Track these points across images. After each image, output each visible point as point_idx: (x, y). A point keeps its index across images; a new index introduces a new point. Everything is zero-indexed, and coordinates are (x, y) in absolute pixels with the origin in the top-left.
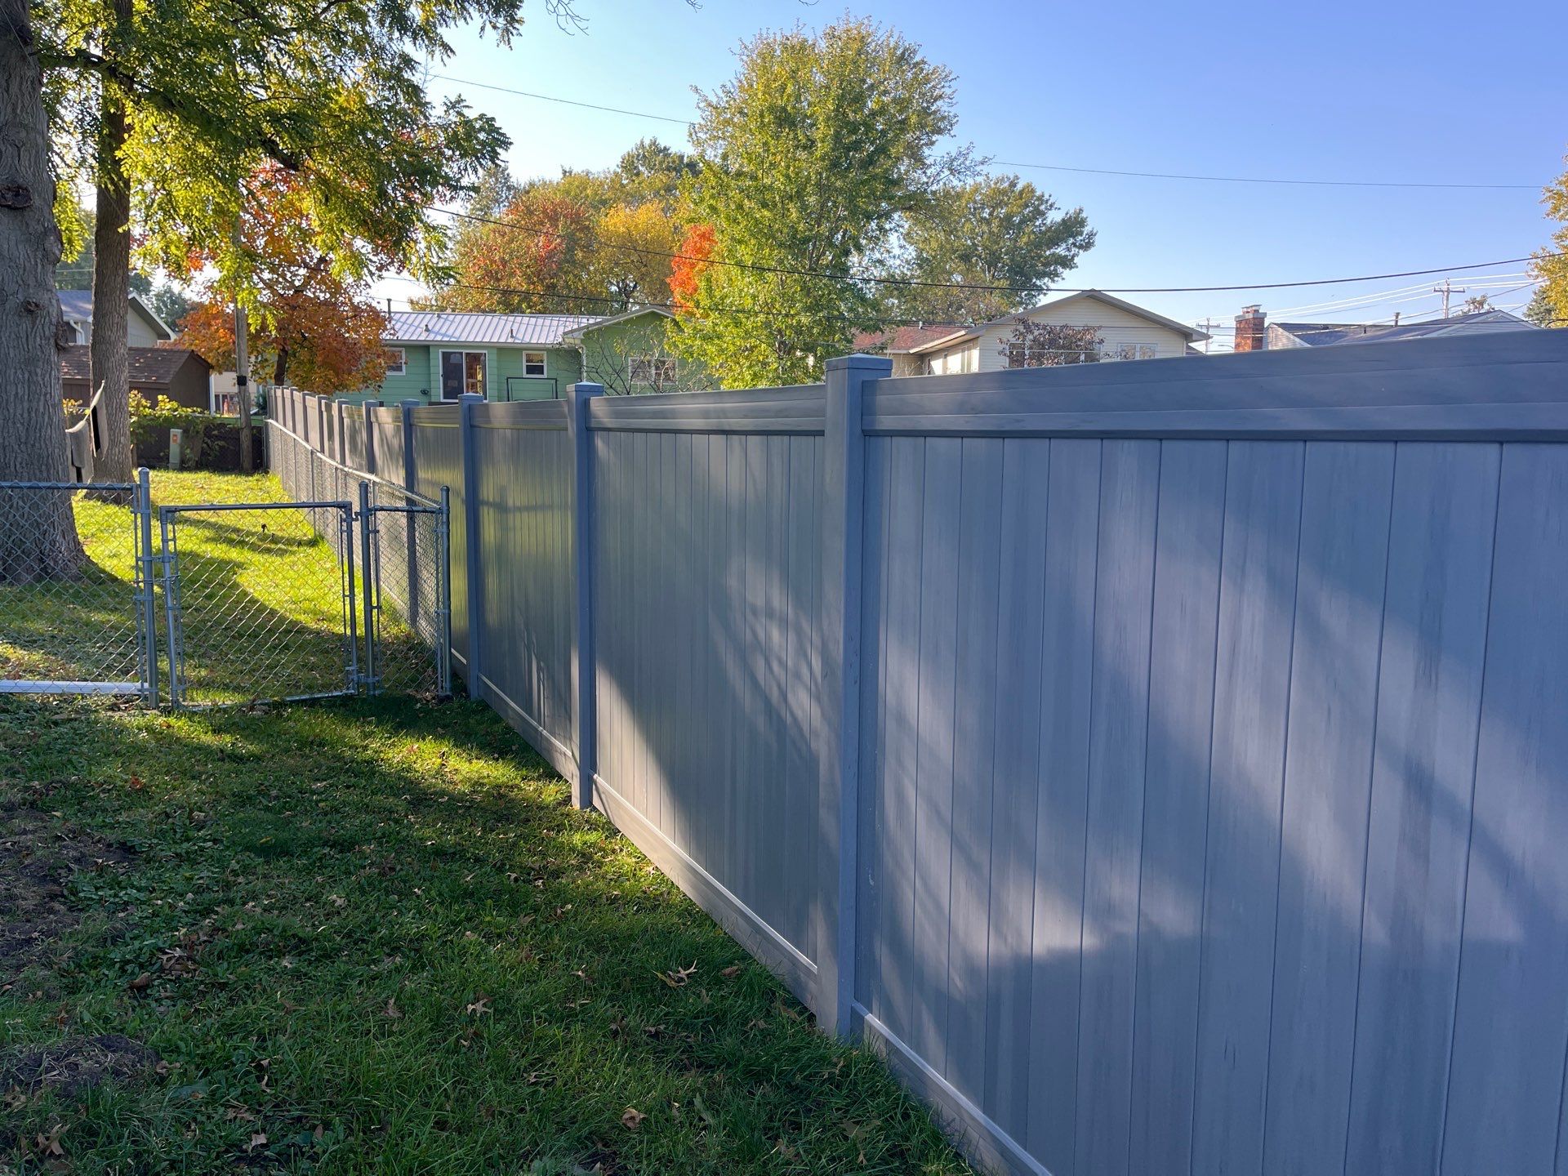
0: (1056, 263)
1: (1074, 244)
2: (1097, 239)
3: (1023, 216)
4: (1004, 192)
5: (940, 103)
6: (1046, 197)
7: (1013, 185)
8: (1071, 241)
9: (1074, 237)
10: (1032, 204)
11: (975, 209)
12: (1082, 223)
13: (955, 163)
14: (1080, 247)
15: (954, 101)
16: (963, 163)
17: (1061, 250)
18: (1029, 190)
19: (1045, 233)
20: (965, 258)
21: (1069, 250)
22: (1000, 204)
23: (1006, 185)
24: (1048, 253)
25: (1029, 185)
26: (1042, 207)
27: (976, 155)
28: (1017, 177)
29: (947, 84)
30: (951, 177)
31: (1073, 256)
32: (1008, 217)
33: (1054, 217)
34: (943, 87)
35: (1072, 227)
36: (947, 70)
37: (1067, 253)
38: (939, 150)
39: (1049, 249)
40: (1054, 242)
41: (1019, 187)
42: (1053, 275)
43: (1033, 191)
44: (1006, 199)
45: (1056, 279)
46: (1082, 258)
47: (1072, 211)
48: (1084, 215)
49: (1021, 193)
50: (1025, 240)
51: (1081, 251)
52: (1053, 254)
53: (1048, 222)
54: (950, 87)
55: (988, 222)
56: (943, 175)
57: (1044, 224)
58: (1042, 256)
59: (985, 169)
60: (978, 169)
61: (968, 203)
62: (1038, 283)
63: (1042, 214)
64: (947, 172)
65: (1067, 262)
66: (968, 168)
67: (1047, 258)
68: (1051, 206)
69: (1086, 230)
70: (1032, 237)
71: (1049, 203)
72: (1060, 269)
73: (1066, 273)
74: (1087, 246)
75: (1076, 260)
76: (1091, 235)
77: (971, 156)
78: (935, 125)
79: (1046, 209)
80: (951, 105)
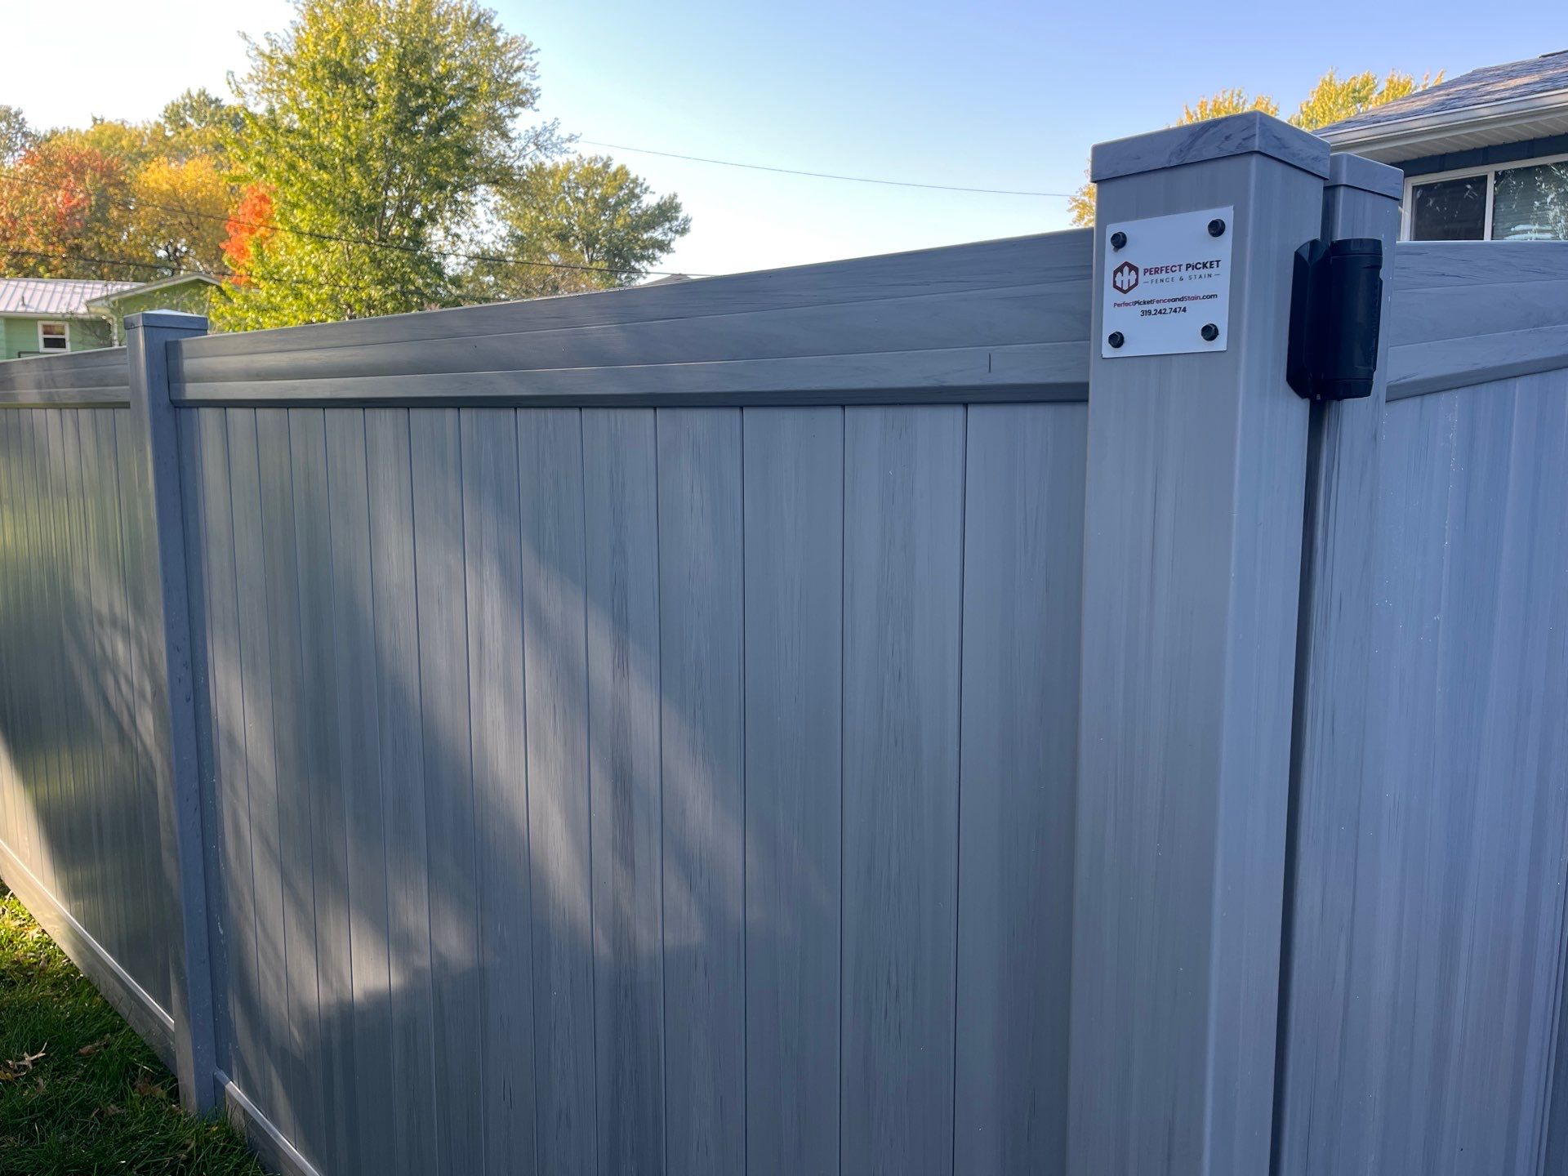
0: (653, 247)
1: (670, 229)
2: (692, 225)
3: (619, 197)
4: (598, 173)
5: (521, 75)
6: (641, 180)
7: (606, 166)
8: (667, 225)
9: (670, 222)
10: (625, 186)
11: (569, 188)
12: (676, 208)
13: (541, 139)
14: (677, 232)
15: (537, 74)
16: (549, 139)
17: (657, 234)
18: (623, 172)
19: (640, 217)
20: (563, 237)
21: (666, 234)
22: (595, 184)
23: (600, 165)
24: (645, 236)
25: (623, 167)
26: (637, 191)
27: (563, 132)
28: (609, 159)
29: (528, 56)
30: (538, 153)
31: (670, 241)
32: (604, 198)
33: (649, 201)
34: (524, 58)
35: (666, 212)
36: (527, 41)
37: (664, 238)
38: (522, 123)
39: (646, 232)
40: (650, 225)
41: (613, 168)
42: (651, 259)
43: (627, 174)
44: (600, 179)
45: (654, 263)
46: (678, 243)
47: (666, 197)
48: (678, 200)
49: (615, 175)
50: (621, 222)
51: (677, 236)
52: (651, 238)
53: (643, 205)
54: (531, 59)
55: (584, 203)
56: (528, 150)
57: (640, 208)
58: (639, 240)
59: (572, 146)
60: (565, 146)
61: (561, 181)
62: (637, 266)
63: (638, 197)
64: (532, 147)
65: (663, 246)
66: (555, 145)
67: (644, 241)
68: (646, 189)
69: (681, 215)
70: (628, 219)
71: (644, 187)
72: (658, 253)
73: (663, 257)
74: (683, 231)
75: (673, 245)
76: (687, 221)
77: (557, 133)
78: (521, 98)
79: (641, 192)
80: (534, 78)
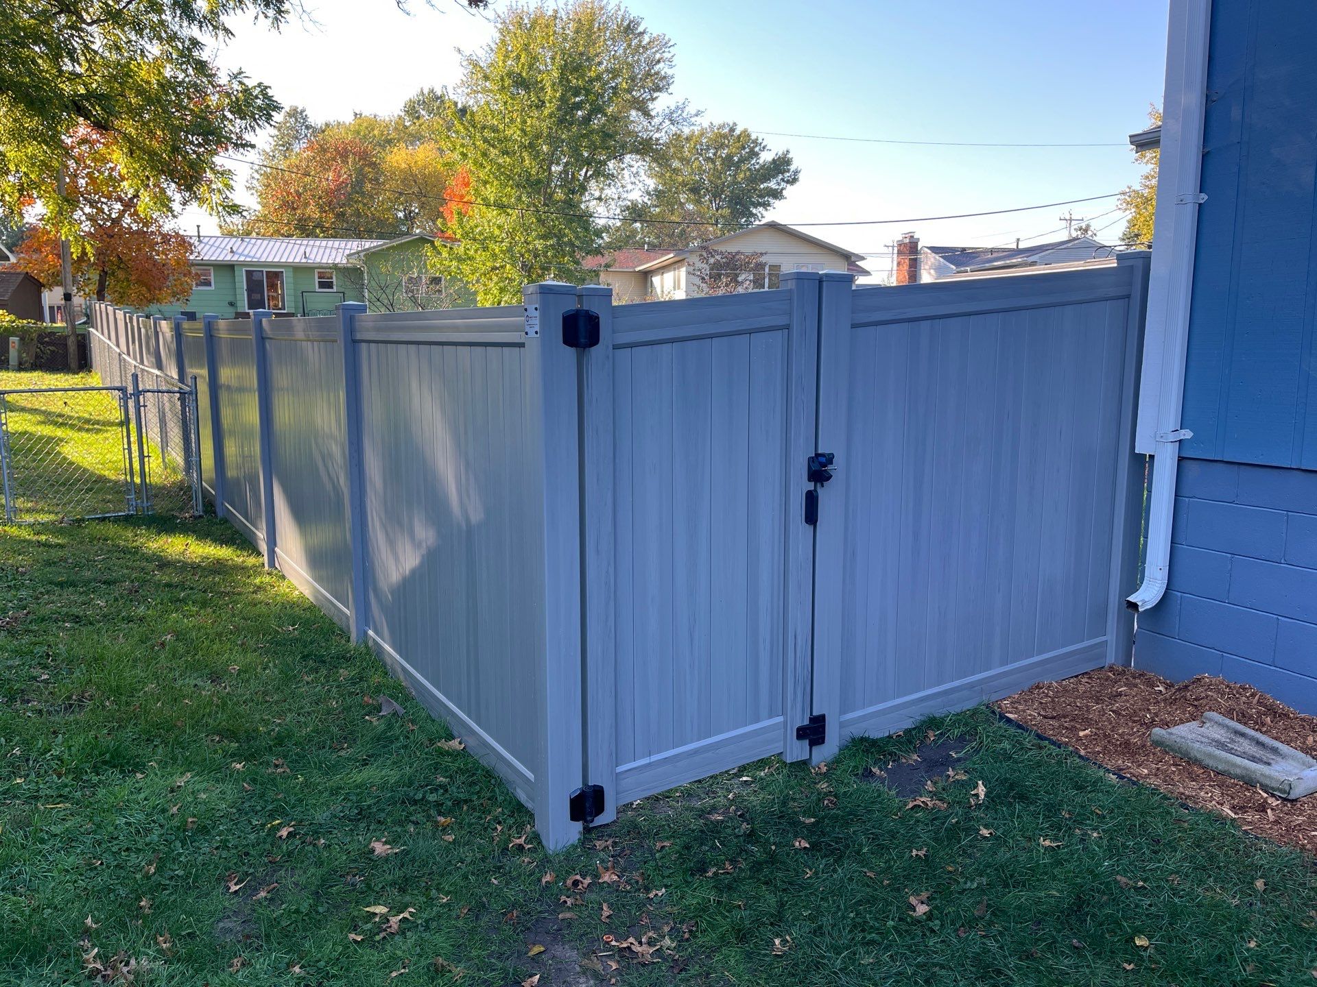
0: (769, 196)
1: (783, 180)
2: (801, 176)
3: (741, 156)
4: (725, 136)
5: (661, 65)
6: (760, 141)
7: (732, 130)
8: (780, 177)
9: (782, 174)
10: (747, 145)
11: (702, 150)
12: (788, 162)
13: (675, 115)
14: (788, 182)
15: (673, 64)
16: (681, 115)
17: (772, 184)
18: (746, 134)
19: (758, 170)
20: (695, 190)
21: (779, 184)
22: (722, 146)
23: (726, 130)
24: (762, 186)
25: (745, 131)
26: (757, 149)
27: (691, 109)
28: (735, 124)
29: (667, 50)
30: (672, 126)
31: (782, 189)
32: (730, 157)
33: (766, 157)
34: (664, 52)
35: (781, 165)
36: (666, 38)
37: (777, 187)
38: (661, 104)
39: (762, 183)
40: (766, 178)
41: (737, 132)
42: (766, 205)
43: (749, 136)
44: (727, 142)
45: (768, 208)
46: (789, 191)
47: (780, 153)
48: (790, 156)
49: (739, 137)
50: (742, 176)
51: (788, 185)
52: (768, 187)
53: (761, 161)
54: (669, 52)
55: (713, 161)
56: (664, 125)
57: (758, 163)
58: (757, 189)
59: (698, 120)
60: (693, 120)
61: (696, 145)
62: (754, 211)
63: (757, 154)
64: (667, 122)
65: (777, 194)
66: (684, 120)
67: (760, 190)
68: (764, 148)
69: (792, 168)
70: (748, 173)
71: (762, 145)
72: (771, 200)
73: (776, 203)
74: (793, 181)
75: (784, 192)
76: (796, 172)
77: (687, 109)
78: (660, 84)
79: (760, 150)
80: (671, 67)
